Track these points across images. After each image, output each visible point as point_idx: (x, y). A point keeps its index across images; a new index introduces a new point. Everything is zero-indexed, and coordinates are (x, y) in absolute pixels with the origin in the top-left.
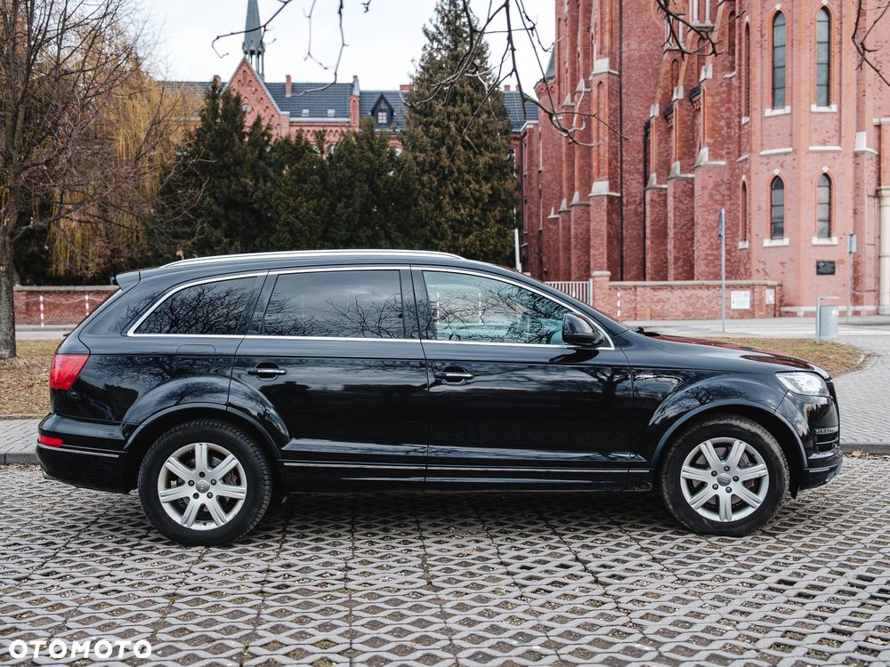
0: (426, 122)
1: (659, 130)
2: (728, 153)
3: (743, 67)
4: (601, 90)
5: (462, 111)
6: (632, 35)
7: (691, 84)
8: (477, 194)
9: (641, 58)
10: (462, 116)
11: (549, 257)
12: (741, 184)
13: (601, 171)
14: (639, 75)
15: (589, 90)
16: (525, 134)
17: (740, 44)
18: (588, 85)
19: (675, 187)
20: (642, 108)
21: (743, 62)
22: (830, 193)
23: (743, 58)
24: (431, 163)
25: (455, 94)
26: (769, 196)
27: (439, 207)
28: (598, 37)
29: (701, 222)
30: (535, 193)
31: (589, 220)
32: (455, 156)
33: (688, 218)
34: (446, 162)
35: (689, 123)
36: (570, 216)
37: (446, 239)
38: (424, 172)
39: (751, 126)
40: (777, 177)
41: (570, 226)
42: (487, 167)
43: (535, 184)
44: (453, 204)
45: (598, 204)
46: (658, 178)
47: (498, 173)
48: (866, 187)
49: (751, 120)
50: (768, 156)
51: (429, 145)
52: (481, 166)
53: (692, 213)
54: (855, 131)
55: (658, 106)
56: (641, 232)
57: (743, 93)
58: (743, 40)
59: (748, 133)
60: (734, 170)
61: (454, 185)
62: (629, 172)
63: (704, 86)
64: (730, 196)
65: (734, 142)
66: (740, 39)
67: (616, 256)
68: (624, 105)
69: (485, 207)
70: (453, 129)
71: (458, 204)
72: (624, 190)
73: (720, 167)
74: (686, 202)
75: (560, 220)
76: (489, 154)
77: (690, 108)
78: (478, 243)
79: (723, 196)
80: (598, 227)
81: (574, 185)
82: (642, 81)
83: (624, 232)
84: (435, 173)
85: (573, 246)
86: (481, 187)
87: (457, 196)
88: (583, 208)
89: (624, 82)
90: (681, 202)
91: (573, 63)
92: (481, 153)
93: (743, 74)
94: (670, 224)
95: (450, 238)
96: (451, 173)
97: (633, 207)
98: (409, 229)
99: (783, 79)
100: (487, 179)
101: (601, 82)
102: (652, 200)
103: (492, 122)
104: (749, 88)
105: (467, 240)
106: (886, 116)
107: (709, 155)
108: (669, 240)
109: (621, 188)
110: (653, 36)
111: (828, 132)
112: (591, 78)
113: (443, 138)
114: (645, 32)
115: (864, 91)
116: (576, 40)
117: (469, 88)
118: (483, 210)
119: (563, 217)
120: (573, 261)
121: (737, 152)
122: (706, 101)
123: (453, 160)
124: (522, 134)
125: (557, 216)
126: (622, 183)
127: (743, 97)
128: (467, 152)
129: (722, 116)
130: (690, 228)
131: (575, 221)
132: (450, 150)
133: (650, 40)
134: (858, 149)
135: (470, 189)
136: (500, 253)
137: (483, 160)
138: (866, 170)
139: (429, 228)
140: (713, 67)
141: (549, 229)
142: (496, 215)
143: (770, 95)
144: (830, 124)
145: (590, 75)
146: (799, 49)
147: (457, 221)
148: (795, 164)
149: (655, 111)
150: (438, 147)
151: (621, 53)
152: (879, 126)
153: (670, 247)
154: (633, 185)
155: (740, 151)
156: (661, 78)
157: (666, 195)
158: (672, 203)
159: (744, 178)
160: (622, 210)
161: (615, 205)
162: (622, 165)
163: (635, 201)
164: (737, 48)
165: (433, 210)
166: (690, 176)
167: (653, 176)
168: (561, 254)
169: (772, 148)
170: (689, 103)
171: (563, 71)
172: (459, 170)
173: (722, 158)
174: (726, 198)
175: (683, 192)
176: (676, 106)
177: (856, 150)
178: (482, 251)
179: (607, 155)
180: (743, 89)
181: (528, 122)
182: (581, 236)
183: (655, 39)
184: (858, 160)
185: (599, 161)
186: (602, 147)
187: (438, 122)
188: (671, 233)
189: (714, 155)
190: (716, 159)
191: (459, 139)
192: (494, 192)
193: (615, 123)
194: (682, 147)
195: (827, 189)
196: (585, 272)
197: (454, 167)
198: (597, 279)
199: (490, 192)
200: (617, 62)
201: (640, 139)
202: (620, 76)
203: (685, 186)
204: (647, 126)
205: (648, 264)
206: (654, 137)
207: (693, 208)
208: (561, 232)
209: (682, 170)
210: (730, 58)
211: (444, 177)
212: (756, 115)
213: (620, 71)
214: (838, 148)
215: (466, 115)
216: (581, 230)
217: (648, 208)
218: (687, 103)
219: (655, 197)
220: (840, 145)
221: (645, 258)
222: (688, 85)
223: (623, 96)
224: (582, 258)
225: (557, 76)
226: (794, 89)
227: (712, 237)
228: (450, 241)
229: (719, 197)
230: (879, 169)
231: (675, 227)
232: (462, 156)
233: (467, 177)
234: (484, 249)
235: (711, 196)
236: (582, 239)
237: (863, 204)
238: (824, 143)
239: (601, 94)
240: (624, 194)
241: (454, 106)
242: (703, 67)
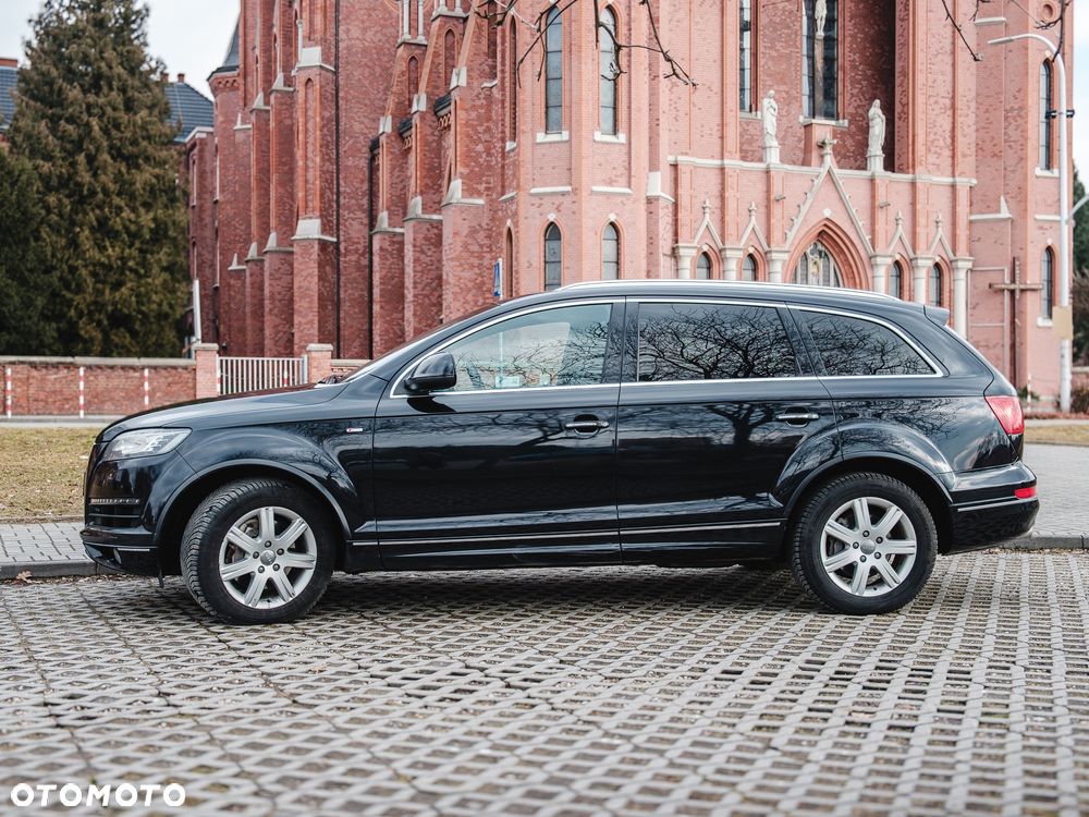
0: (53, 115)
1: (392, 153)
2: (487, 189)
3: (507, 75)
4: (310, 91)
5: (109, 103)
6: (353, 18)
7: (437, 92)
8: (133, 228)
9: (365, 51)
10: (109, 110)
11: (230, 326)
12: (505, 231)
13: (310, 204)
14: (363, 75)
15: (292, 89)
16: (194, 146)
17: (503, 43)
18: (288, 81)
19: (415, 232)
20: (366, 121)
21: (507, 68)
22: (618, 249)
23: (507, 62)
24: (60, 177)
25: (98, 77)
26: (542, 248)
27: (74, 243)
28: (306, 15)
29: (451, 280)
30: (208, 233)
31: (292, 273)
32: (98, 168)
33: (433, 274)
34: (85, 177)
35: (435, 144)
36: (262, 269)
37: (84, 292)
38: (49, 189)
39: (518, 154)
40: (552, 223)
41: (262, 282)
42: (148, 188)
43: (208, 220)
44: (95, 239)
45: (306, 251)
46: (389, 218)
47: (165, 198)
48: (661, 242)
49: (518, 145)
50: (540, 196)
51: (58, 149)
52: (138, 185)
53: (439, 269)
54: (647, 170)
55: (390, 118)
56: (366, 294)
57: (507, 109)
58: (508, 39)
59: (514, 163)
60: (495, 211)
61: (97, 212)
62: (348, 208)
63: (455, 95)
64: (490, 246)
65: (495, 175)
66: (503, 37)
67: (330, 326)
68: (342, 114)
69: (145, 247)
70: (96, 128)
71: (103, 241)
72: (341, 233)
73: (478, 207)
74: (430, 253)
75: (248, 273)
76: (150, 169)
77: (436, 124)
78: (133, 299)
79: (481, 246)
80: (306, 284)
81: (268, 224)
82: (366, 83)
83: (342, 292)
84: (67, 192)
85: (267, 310)
86: (138, 216)
87: (103, 230)
88: (281, 256)
89: (341, 82)
90: (422, 252)
91: (268, 50)
92: (138, 167)
93: (507, 84)
94: (409, 282)
95: (90, 290)
96: (93, 193)
97: (354, 258)
98: (26, 273)
99: (559, 96)
100: (147, 206)
101: (309, 80)
102: (381, 249)
103: (154, 123)
104: (515, 104)
105: (117, 295)
106: (682, 154)
107: (463, 190)
108: (406, 305)
109: (338, 229)
110: (382, 22)
111: (614, 168)
112: (293, 73)
113: (81, 141)
114: (370, 15)
115: (658, 120)
116: (272, 17)
117: (120, 70)
118: (141, 250)
119: (251, 268)
120: (267, 332)
121: (499, 188)
122: (459, 117)
123: (95, 175)
124: (189, 146)
125: (244, 267)
126: (338, 225)
127: (508, 114)
128: (118, 164)
129: (479, 138)
130: (434, 290)
131: (271, 274)
132: (91, 159)
133: (378, 28)
134: (651, 193)
135: (122, 219)
136: (166, 316)
137: (143, 177)
138: (660, 221)
139: (58, 273)
140: (468, 71)
141: (229, 285)
142: (160, 259)
143: (543, 115)
144: (619, 157)
145: (293, 68)
146: (580, 58)
147: (102, 265)
148: (574, 207)
149: (386, 125)
150: (71, 154)
151: (337, 42)
152: (675, 166)
153: (409, 314)
154: (355, 227)
155: (503, 187)
156: (395, 80)
157: (402, 243)
158: (411, 253)
159: (509, 223)
160: (338, 260)
161: (329, 253)
162: (338, 197)
163: (357, 250)
164: (499, 49)
165: (63, 248)
166: (435, 217)
167: (383, 218)
168: (249, 321)
169: (546, 185)
170: (434, 118)
171: (251, 60)
172: (105, 191)
173: (479, 194)
174: (485, 249)
175: (426, 239)
176: (416, 120)
177: (649, 194)
178: (140, 312)
179: (318, 182)
180: (507, 104)
181: (197, 129)
182: (279, 297)
183: (383, 27)
184: (652, 208)
185: (306, 191)
186: (311, 171)
187: (72, 116)
188: (409, 295)
189: (470, 191)
190: (471, 196)
191: (105, 144)
192: (158, 226)
193: (329, 138)
194: (425, 177)
195: (615, 242)
196: (286, 348)
197: (97, 185)
198: (314, 354)
199: (153, 226)
200: (333, 54)
201: (363, 164)
202: (336, 73)
203: (428, 230)
204: (375, 145)
205: (376, 338)
206: (384, 161)
207: (440, 261)
208: (248, 290)
209: (424, 209)
210: (490, 61)
211: (81, 198)
212: (524, 139)
213: (337, 67)
214: (627, 190)
215: (115, 109)
216: (278, 289)
217: (376, 259)
218: (430, 118)
219: (386, 245)
220: (629, 187)
221: (371, 331)
222: (433, 94)
223: (341, 102)
224: (280, 328)
225: (242, 66)
226: (574, 109)
227: (466, 302)
228: (91, 295)
229: (475, 248)
230: (676, 221)
231: (415, 288)
232: (110, 169)
233: (117, 201)
234: (143, 308)
235: (465, 246)
236: (280, 301)
237: (658, 265)
238: (610, 183)
239: (310, 96)
240: (342, 238)
241: (97, 94)
242: (455, 71)
